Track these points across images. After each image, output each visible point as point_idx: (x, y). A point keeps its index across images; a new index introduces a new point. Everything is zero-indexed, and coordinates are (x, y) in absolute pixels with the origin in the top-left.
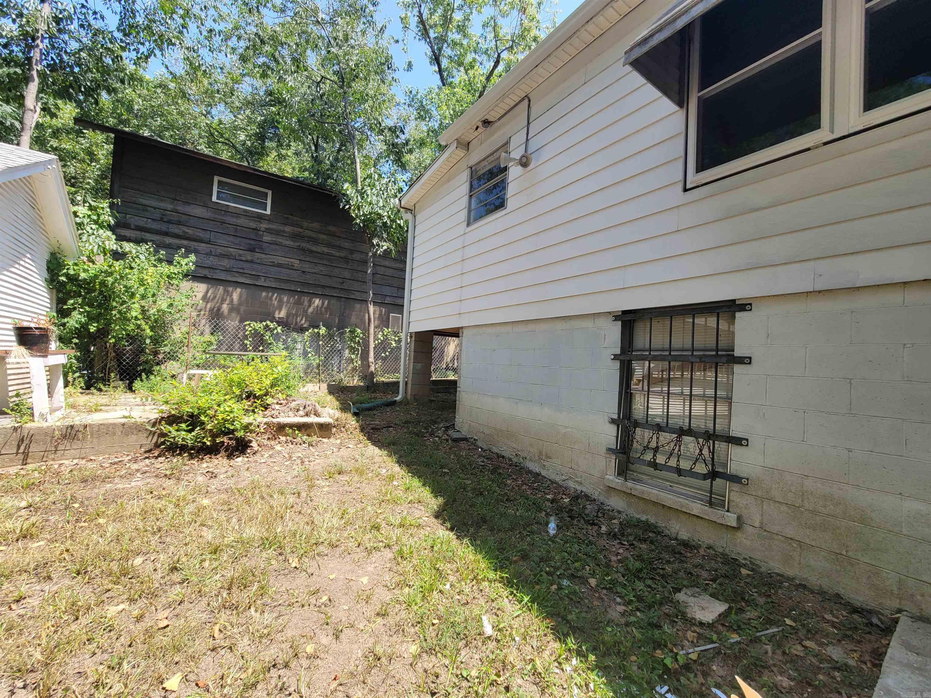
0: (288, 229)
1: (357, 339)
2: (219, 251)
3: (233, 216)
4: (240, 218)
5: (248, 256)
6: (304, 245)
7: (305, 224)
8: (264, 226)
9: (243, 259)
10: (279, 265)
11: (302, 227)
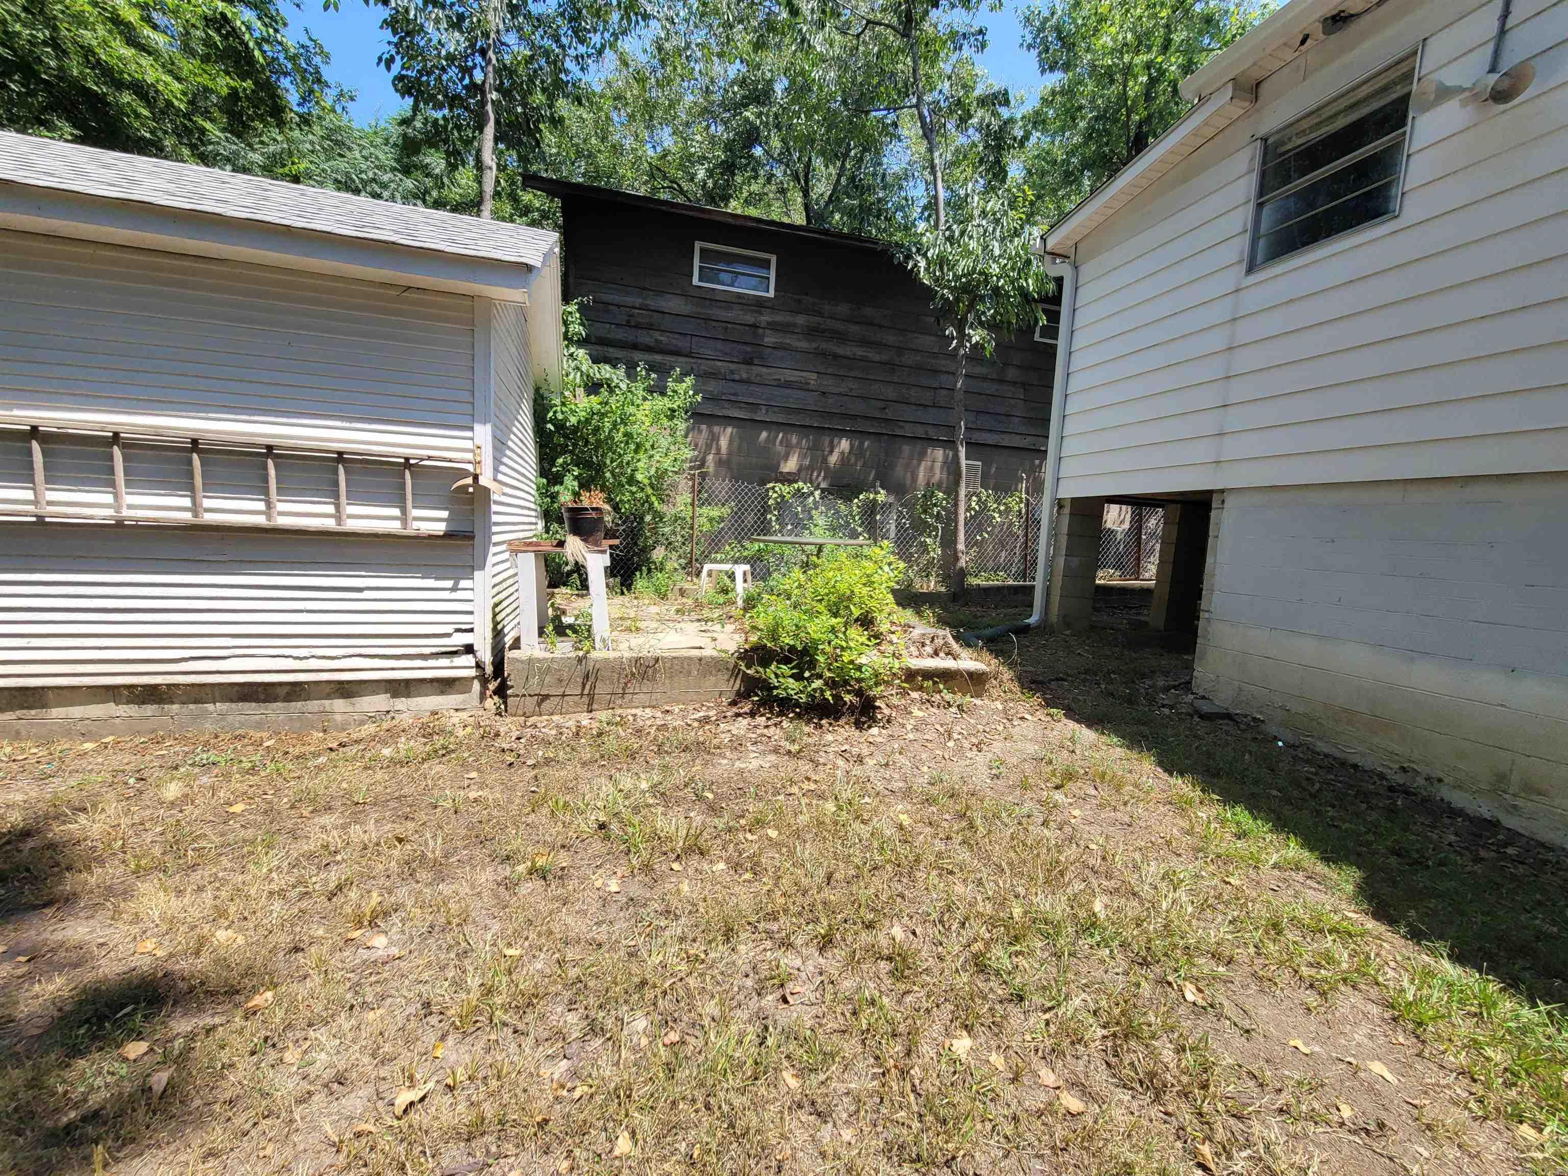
0: (801, 320)
1: (935, 509)
2: (703, 367)
3: (720, 308)
4: (732, 309)
5: (743, 372)
6: (824, 345)
7: (827, 308)
8: (765, 318)
9: (737, 377)
10: (788, 385)
11: (821, 315)
